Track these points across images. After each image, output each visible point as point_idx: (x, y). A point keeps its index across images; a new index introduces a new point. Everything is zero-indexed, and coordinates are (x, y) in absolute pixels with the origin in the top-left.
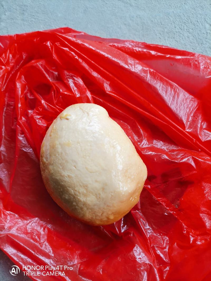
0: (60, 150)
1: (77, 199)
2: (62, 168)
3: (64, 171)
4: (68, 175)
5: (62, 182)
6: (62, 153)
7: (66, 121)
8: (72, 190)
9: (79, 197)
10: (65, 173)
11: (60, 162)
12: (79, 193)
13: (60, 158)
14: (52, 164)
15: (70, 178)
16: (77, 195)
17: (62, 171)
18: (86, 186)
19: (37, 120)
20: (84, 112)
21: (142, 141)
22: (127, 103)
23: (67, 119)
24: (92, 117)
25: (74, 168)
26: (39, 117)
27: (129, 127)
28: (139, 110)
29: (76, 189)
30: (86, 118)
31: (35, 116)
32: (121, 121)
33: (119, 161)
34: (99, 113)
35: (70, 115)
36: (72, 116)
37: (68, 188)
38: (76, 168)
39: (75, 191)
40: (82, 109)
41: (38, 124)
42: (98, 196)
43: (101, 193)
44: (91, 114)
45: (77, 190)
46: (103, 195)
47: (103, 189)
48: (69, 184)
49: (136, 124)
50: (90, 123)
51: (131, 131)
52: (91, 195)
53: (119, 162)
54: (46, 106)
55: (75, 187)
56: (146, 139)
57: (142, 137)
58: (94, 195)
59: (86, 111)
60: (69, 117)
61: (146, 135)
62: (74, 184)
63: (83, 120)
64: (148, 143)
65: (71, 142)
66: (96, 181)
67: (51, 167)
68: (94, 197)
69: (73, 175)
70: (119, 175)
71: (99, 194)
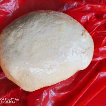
0: (57, 23)
1: (14, 29)
2: (41, 22)
3: (38, 23)
4: (34, 25)
5: (30, 20)
6: (54, 23)
7: (81, 33)
8: (22, 27)
9: (15, 31)
10: (36, 23)
11: (47, 21)
12: (18, 31)
13: (50, 22)
14: (47, 15)
15: (31, 26)
16: (17, 30)
17: (39, 21)
18: (21, 38)
19: (86, 16)
20: (85, 50)
21: (55, 92)
22: (87, 88)
23: (82, 35)
24: (80, 55)
25: (38, 31)
26: (88, 18)
27: (67, 85)
28: (79, 96)
29: (22, 29)
30: (81, 50)
31: (90, 16)
32: (74, 80)
33: (37, 70)
34: (83, 62)
35: (85, 38)
36: (85, 39)
37: (24, 23)
38: (38, 32)
39: (20, 28)
40: (89, 49)
41: (83, 16)
42: (12, 46)
43: (14, 49)
44: (83, 55)
45: (20, 30)
46: (12, 50)
47: (16, 52)
48: (27, 25)
49: (69, 90)
50: (75, 52)
51: (64, 85)
52: (14, 41)
53: (35, 70)
54: (95, 24)
55: (23, 29)
56: (56, 96)
57: (58, 93)
58: (13, 43)
59: (86, 51)
60: (84, 36)
61: (59, 96)
62: (26, 29)
63: (79, 47)
64: (52, 96)
65: (62, 32)
66: (23, 47)
67: (45, 14)
68: (12, 43)
69: (33, 29)
70: (25, 68)
71: (13, 48)
